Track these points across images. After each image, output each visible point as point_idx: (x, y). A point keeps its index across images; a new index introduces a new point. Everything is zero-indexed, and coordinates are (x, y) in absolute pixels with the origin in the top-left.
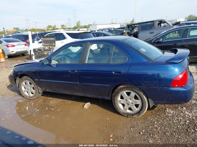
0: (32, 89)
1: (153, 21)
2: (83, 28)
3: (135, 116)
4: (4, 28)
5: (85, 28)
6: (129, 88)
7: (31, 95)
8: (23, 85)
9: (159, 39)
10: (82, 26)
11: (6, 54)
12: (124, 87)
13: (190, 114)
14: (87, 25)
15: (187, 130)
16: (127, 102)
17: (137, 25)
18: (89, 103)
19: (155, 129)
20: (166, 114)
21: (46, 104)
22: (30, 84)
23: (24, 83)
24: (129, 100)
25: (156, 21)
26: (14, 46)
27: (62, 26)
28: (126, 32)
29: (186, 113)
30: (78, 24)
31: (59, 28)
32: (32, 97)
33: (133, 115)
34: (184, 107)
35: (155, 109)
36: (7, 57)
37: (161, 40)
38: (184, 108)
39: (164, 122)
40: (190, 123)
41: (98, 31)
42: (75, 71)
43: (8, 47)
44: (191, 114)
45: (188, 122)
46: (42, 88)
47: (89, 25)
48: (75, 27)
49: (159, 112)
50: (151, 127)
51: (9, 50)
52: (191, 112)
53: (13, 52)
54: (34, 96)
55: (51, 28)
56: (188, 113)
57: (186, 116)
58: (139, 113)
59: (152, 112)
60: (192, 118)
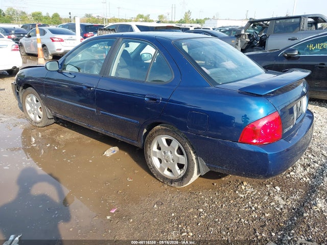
0: (39, 110)
1: (299, 17)
2: (194, 23)
3: (175, 185)
4: (70, 14)
5: (198, 23)
6: (169, 131)
7: (38, 119)
8: (28, 102)
9: (293, 50)
10: (193, 20)
11: (50, 53)
12: (162, 129)
13: (282, 202)
14: (203, 19)
15: (255, 230)
16: (165, 156)
17: (269, 22)
18: (116, 149)
19: (196, 217)
20: (237, 192)
21: (54, 137)
22: (37, 101)
23: (29, 99)
24: (169, 153)
25: (305, 16)
26: (62, 41)
27: (159, 16)
28: (246, 34)
29: (276, 198)
30: (188, 14)
31: (154, 20)
32: (38, 123)
33: (172, 181)
34: (279, 186)
35: (223, 179)
36: (51, 57)
37: (296, 53)
38: (277, 187)
39: (222, 206)
40: (270, 220)
41: (214, 29)
42: (91, 88)
43: (53, 41)
44: (284, 203)
45: (267, 215)
46: (51, 111)
47: (206, 19)
48: (181, 20)
49: (227, 186)
50: (192, 210)
51: (53, 47)
52: (287, 199)
53: (60, 49)
54: (41, 122)
55: (141, 19)
56: (280, 199)
57: (273, 204)
58: (182, 180)
59: (213, 184)
60: (281, 209)
